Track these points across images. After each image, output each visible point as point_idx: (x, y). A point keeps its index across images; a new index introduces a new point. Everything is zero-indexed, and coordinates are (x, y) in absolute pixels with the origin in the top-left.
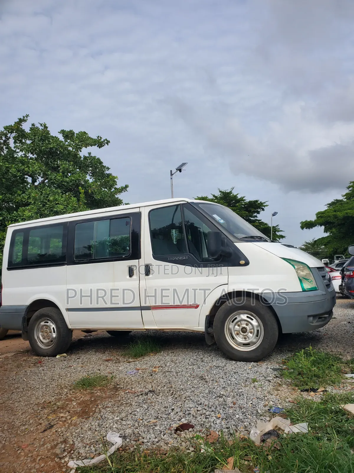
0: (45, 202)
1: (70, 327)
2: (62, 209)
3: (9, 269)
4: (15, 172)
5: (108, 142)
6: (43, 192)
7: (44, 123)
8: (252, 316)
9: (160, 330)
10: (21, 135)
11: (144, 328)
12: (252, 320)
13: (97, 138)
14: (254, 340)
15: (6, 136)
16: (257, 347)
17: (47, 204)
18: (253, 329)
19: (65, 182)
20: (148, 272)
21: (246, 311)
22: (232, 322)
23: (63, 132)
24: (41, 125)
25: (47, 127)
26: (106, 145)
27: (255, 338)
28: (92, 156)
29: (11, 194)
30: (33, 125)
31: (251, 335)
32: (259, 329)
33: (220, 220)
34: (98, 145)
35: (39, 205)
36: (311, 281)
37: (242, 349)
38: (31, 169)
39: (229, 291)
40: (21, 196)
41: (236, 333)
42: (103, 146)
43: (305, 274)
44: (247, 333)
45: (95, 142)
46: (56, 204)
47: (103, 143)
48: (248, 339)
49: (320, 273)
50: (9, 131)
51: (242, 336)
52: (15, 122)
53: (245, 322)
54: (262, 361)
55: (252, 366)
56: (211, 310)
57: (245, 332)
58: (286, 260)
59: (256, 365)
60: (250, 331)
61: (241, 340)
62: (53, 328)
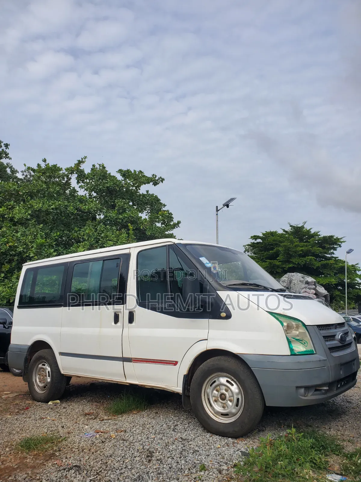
0: (99, 239)
1: (62, 372)
3: (19, 307)
4: (72, 210)
5: (162, 180)
7: (102, 164)
8: (233, 380)
9: (142, 385)
10: (81, 176)
11: (125, 381)
12: (232, 385)
13: (152, 176)
14: (234, 411)
15: (67, 176)
16: (236, 419)
17: (100, 240)
18: (233, 396)
19: (120, 219)
20: (131, 319)
21: (225, 374)
22: (211, 386)
23: (120, 171)
24: (100, 165)
25: (105, 167)
26: (161, 182)
27: (234, 408)
28: (149, 194)
29: (70, 232)
30: (94, 166)
31: (230, 404)
32: (240, 397)
33: (207, 263)
34: (152, 183)
35: (92, 241)
36: (306, 343)
37: (219, 420)
38: (87, 207)
39: (208, 349)
40: (78, 233)
41: (214, 399)
42: (158, 184)
43: (298, 332)
44: (226, 400)
45: (148, 180)
46: (107, 240)
47: (158, 181)
48: (226, 408)
49: (320, 333)
50: (70, 172)
51: (221, 404)
52: (75, 164)
53: (224, 387)
54: (241, 439)
55: (225, 444)
56: (189, 369)
57: (224, 399)
58: (273, 314)
59: (232, 442)
60: (229, 398)
61: (219, 409)
62: (49, 372)
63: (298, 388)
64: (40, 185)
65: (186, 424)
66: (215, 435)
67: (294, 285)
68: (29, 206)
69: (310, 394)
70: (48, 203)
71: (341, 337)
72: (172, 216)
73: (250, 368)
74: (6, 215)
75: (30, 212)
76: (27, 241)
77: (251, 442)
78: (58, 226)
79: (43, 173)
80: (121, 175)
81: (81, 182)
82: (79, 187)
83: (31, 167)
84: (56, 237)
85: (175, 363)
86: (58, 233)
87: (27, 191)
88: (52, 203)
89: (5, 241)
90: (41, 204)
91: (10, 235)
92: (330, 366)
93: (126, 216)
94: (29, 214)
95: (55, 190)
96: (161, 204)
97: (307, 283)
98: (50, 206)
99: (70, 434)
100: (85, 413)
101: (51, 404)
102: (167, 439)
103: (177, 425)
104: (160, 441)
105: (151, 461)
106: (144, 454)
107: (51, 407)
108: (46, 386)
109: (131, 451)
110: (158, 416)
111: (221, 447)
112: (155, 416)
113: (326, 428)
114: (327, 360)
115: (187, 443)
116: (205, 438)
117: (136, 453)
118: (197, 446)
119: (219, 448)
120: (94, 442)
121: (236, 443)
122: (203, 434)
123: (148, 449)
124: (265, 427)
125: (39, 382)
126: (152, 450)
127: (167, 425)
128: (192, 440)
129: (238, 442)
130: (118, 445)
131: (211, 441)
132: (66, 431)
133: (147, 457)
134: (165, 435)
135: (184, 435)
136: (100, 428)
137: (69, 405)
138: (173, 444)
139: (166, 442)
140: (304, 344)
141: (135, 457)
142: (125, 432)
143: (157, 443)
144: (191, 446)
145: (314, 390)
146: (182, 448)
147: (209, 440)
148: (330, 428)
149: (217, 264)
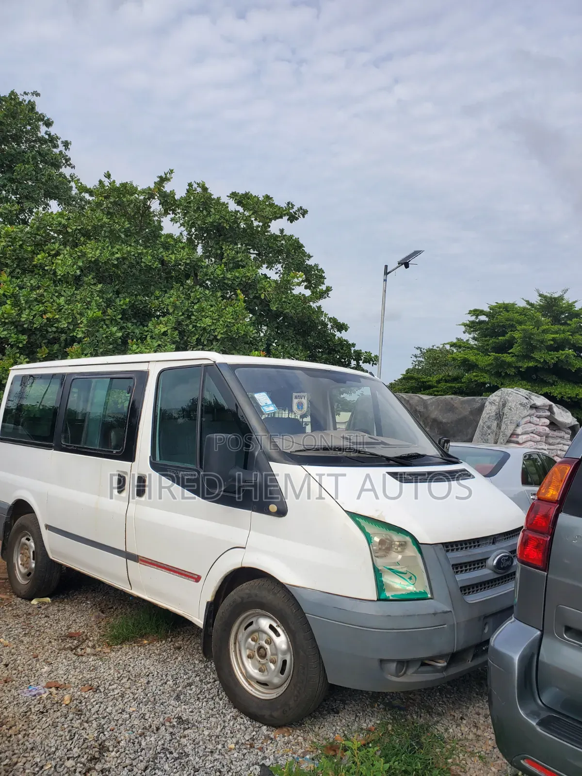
0: (191, 311)
1: (51, 557)
2: (209, 326)
4: (150, 262)
5: (304, 213)
6: (192, 294)
8: (279, 626)
9: (154, 603)
10: (169, 203)
11: (131, 591)
12: (278, 635)
13: (286, 205)
14: (276, 680)
15: (145, 203)
16: (278, 695)
17: (193, 315)
18: (276, 654)
19: (228, 279)
21: (269, 614)
22: (246, 629)
23: (234, 195)
24: (198, 184)
25: (206, 189)
26: (301, 216)
27: (276, 676)
28: (286, 235)
29: (147, 297)
30: (190, 185)
31: (272, 666)
32: (288, 658)
33: (266, 405)
34: (287, 217)
35: (181, 316)
36: (413, 577)
37: (253, 690)
38: (173, 258)
39: (243, 566)
40: (160, 300)
41: (248, 653)
42: (297, 219)
43: (400, 557)
44: (265, 659)
45: (278, 213)
46: (203, 316)
47: (296, 214)
48: (266, 673)
49: (447, 558)
50: (147, 197)
51: (257, 664)
52: (155, 183)
53: (265, 637)
54: (285, 729)
55: (248, 741)
56: (215, 593)
57: (263, 656)
58: (357, 519)
59: (263, 737)
60: (272, 657)
61: (254, 672)
62: (33, 552)
63: (382, 661)
64: (97, 218)
65: (210, 683)
66: (243, 716)
68: (79, 254)
69: (410, 671)
70: (110, 248)
71: (499, 560)
72: (323, 275)
73: (305, 614)
74: (47, 266)
75: (80, 264)
76: (75, 312)
77: (300, 738)
78: (128, 287)
79: (106, 197)
80: (235, 203)
81: (171, 212)
82: (171, 221)
83: (87, 187)
84: (124, 307)
85: (197, 579)
86: (128, 300)
87: (79, 228)
88: (118, 249)
89: (40, 310)
90: (98, 251)
91: (48, 301)
92: (457, 623)
93: (237, 274)
94: (80, 268)
95: (123, 227)
96: (304, 253)
98: (113, 254)
99: (6, 684)
100: (70, 633)
101: (33, 605)
102: (153, 717)
103: (190, 685)
104: (136, 723)
105: (89, 773)
106: (88, 753)
107: (30, 611)
108: (29, 574)
109: (72, 743)
110: (174, 657)
111: (235, 749)
112: (171, 656)
113: (454, 716)
114: (452, 611)
115: (182, 732)
116: (221, 722)
117: (76, 750)
118: (194, 741)
119: (231, 750)
120: (30, 708)
121: (272, 739)
122: (224, 711)
123: (104, 741)
124: (345, 704)
125: (21, 564)
126: (108, 744)
127: (174, 682)
128: (194, 725)
129: (275, 737)
130: (60, 725)
131: (227, 730)
132: (5, 675)
133: (90, 761)
134: (156, 707)
135: (190, 710)
136: (62, 676)
137: (59, 611)
138: (155, 731)
139: (147, 725)
140: (408, 580)
141: (68, 759)
142: (96, 690)
143: (130, 725)
144: (184, 741)
145: (420, 663)
146: (163, 744)
147: (224, 727)
148: (462, 718)
149: (306, 398)
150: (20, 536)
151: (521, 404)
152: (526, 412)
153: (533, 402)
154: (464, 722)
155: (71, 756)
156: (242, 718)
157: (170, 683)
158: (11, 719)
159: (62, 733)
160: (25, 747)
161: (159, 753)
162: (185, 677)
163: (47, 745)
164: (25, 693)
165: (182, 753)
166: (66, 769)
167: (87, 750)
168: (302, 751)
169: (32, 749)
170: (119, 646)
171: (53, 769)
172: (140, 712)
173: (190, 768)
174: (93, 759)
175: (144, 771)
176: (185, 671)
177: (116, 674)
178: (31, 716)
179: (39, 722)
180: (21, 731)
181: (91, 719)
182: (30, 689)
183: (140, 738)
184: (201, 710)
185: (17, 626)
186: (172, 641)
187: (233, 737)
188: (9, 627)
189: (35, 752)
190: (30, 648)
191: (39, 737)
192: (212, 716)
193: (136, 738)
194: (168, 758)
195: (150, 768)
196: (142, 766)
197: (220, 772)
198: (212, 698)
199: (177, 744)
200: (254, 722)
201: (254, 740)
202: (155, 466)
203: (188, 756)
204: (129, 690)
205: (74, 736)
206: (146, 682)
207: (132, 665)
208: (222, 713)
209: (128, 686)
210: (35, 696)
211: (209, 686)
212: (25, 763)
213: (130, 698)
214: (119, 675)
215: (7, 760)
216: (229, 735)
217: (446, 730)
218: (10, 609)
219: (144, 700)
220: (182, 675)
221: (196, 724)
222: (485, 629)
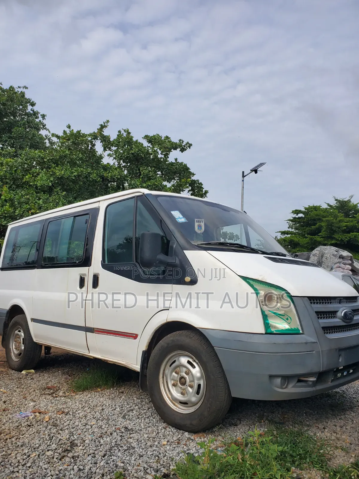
1: (35, 340)
4: (95, 178)
5: (190, 145)
7: (126, 129)
8: (194, 361)
9: (105, 360)
10: (107, 143)
11: (89, 354)
12: (194, 367)
13: (178, 142)
14: (194, 399)
15: (91, 142)
16: (195, 410)
18: (193, 381)
20: (96, 283)
21: (187, 353)
22: (170, 366)
23: (146, 137)
24: (124, 130)
25: (130, 133)
26: (188, 148)
27: (194, 396)
28: (178, 162)
30: (119, 132)
31: (190, 390)
32: (202, 383)
33: (179, 218)
34: (180, 149)
36: (289, 318)
37: (177, 409)
38: (110, 175)
39: (168, 321)
41: (172, 383)
42: (186, 150)
44: (185, 386)
45: (175, 147)
47: (185, 147)
48: (186, 395)
49: (311, 307)
50: (93, 138)
51: (179, 389)
52: (98, 129)
53: (184, 370)
54: (201, 434)
55: (176, 440)
56: (148, 344)
57: (184, 384)
58: (247, 280)
59: (186, 439)
60: (190, 383)
61: (177, 395)
62: (23, 339)
63: (272, 377)
65: (145, 409)
66: (171, 427)
67: (326, 259)
68: (51, 173)
69: (290, 386)
70: (70, 169)
71: (345, 314)
72: (202, 186)
73: (213, 347)
74: (31, 182)
75: (52, 179)
76: (49, 208)
78: (82, 194)
79: (68, 140)
80: (147, 142)
81: (108, 149)
82: (108, 156)
83: (56, 134)
85: (135, 337)
87: (51, 158)
88: (75, 170)
89: (27, 207)
91: (32, 202)
92: (322, 351)
93: (149, 184)
94: (51, 181)
95: (78, 157)
96: (190, 173)
97: (341, 257)
98: (72, 173)
99: (4, 412)
100: (47, 387)
101: (23, 374)
102: (107, 427)
103: (132, 410)
104: (96, 431)
105: (63, 459)
106: (62, 447)
107: (21, 376)
108: (20, 354)
109: (51, 442)
110: (119, 397)
111: (167, 444)
112: (117, 396)
113: (319, 427)
114: (318, 342)
115: (129, 435)
116: (155, 430)
117: (54, 445)
118: (137, 441)
119: (164, 445)
120: (21, 424)
121: (192, 440)
122: (157, 425)
123: (74, 440)
124: (240, 420)
125: (15, 348)
126: (77, 442)
127: (121, 409)
128: (136, 432)
129: (194, 439)
130: (42, 432)
131: (160, 434)
132: (3, 407)
133: (65, 451)
134: (109, 422)
135: (133, 424)
136: (43, 407)
137: (40, 376)
138: (110, 435)
139: (104, 432)
140: (286, 320)
141: (48, 451)
142: (67, 414)
143: (92, 432)
144: (131, 440)
145: (297, 380)
146: (116, 442)
147: (158, 433)
148: (324, 428)
149: (203, 222)
150: (14, 330)
151: (333, 255)
152: (337, 260)
153: (340, 254)
154: (326, 430)
155: (50, 449)
156: (170, 428)
157: (118, 409)
158: (7, 430)
159: (43, 436)
160: (17, 445)
161: (113, 447)
162: (128, 407)
163: (33, 443)
164: (18, 416)
165: (129, 447)
166: (46, 457)
167: (62, 446)
168: (215, 446)
169: (22, 446)
170: (81, 393)
171: (37, 456)
172: (98, 425)
173: (136, 455)
174: (66, 450)
175: (104, 457)
176: (127, 403)
177: (80, 406)
178: (21, 428)
179: (27, 431)
180: (14, 436)
181: (64, 429)
182: (21, 414)
183: (99, 439)
184: (141, 424)
185: (12, 383)
186: (117, 389)
187: (164, 438)
188: (6, 384)
189: (24, 448)
190: (21, 394)
191: (27, 439)
192: (149, 427)
193: (97, 439)
194: (120, 450)
195: (107, 455)
196: (102, 454)
197: (158, 457)
198: (148, 417)
199: (126, 442)
200: (179, 430)
201: (180, 440)
202: (104, 266)
203: (134, 448)
204: (90, 413)
205: (52, 438)
206: (101, 409)
207: (91, 401)
208: (156, 425)
209: (89, 412)
210: (24, 417)
211: (145, 411)
212: (16, 454)
213: (91, 417)
214: (82, 406)
215: (4, 452)
216: (162, 437)
217: (315, 434)
218: (8, 376)
219: (101, 418)
220: (126, 406)
221: (138, 431)
222: (339, 359)
